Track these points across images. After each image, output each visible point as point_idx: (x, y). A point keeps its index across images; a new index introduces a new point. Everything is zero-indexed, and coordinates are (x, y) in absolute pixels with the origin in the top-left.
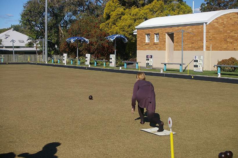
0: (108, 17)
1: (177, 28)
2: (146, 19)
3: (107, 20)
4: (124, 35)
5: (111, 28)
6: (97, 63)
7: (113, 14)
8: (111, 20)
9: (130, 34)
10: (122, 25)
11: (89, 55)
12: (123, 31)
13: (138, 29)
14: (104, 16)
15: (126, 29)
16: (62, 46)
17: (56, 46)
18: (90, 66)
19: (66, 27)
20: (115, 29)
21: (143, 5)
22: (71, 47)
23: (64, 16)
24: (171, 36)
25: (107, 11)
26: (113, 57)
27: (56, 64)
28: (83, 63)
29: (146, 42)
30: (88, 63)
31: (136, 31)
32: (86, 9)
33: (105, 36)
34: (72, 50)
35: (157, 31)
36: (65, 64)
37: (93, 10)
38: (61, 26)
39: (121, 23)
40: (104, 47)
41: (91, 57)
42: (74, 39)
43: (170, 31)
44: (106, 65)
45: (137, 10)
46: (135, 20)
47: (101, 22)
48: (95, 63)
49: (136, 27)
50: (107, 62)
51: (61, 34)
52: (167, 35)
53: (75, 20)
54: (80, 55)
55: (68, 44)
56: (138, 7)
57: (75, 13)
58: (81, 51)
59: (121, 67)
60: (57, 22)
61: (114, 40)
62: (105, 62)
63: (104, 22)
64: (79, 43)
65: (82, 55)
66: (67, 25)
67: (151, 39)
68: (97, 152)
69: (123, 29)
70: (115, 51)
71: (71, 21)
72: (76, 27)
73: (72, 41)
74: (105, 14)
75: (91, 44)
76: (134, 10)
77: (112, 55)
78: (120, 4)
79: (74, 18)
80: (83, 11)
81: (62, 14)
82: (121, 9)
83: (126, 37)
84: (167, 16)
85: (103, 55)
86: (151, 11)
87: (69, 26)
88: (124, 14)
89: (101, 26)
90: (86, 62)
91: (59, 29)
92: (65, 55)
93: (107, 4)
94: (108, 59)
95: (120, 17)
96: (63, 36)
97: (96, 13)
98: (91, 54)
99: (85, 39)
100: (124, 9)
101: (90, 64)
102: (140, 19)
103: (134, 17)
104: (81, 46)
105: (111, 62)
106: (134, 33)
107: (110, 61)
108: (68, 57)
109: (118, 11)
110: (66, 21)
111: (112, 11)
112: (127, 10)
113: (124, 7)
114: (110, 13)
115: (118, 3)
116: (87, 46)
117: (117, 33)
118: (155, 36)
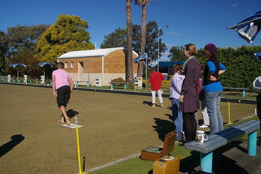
0: (40, 50)
1: (85, 58)
2: (65, 52)
3: (39, 53)
4: (51, 62)
5: (42, 58)
6: (32, 82)
7: (43, 49)
8: (42, 52)
9: (54, 62)
10: (49, 56)
11: (27, 76)
12: (50, 60)
13: (59, 59)
14: (37, 50)
15: (52, 58)
16: (7, 69)
17: (3, 69)
18: (27, 83)
19: (10, 56)
20: (45, 58)
21: (63, 43)
22: (13, 70)
23: (8, 49)
24: (82, 64)
25: (38, 47)
26: (43, 77)
27: (2, 82)
28: (22, 81)
29: (65, 67)
30: (25, 81)
31: (59, 60)
32: (24, 45)
33: (37, 63)
34: (14, 73)
35: (73, 60)
36: (9, 82)
37: (29, 45)
38: (6, 56)
39: (48, 55)
40: (36, 71)
41: (28, 77)
42: (16, 65)
43: (81, 60)
44: (38, 82)
45: (59, 46)
46: (58, 53)
47: (34, 54)
48: (31, 81)
49: (58, 58)
50: (39, 80)
51: (6, 61)
52: (79, 63)
53: (17, 52)
54: (20, 76)
55: (11, 68)
56: (59, 44)
57: (16, 47)
58: (21, 73)
59: (48, 84)
60: (3, 53)
61: (43, 66)
62: (37, 80)
63: (37, 54)
64: (19, 68)
65: (21, 76)
66: (11, 55)
67: (69, 65)
68: (29, 142)
69: (49, 59)
70: (44, 73)
71: (14, 53)
72: (17, 56)
73: (14, 66)
74: (37, 48)
75: (28, 68)
76: (57, 46)
77: (42, 76)
78: (48, 42)
79: (16, 50)
80: (22, 46)
81: (7, 48)
82: (48, 46)
83: (52, 64)
84: (79, 50)
85: (35, 76)
86: (68, 47)
87: (12, 56)
88: (50, 49)
89: (35, 56)
90: (24, 81)
91: (4, 58)
92: (9, 76)
93: (39, 42)
94: (40, 78)
95: (48, 51)
96: (8, 63)
97: (31, 48)
98: (28, 75)
99: (23, 65)
100: (51, 46)
101: (27, 82)
102: (61, 52)
103: (57, 51)
104: (20, 70)
105: (42, 81)
106: (57, 62)
107: (41, 79)
108: (11, 77)
109: (46, 47)
110: (10, 53)
111: (42, 46)
112: (53, 46)
113: (51, 44)
114: (41, 48)
115: (46, 42)
116: (25, 70)
117: (46, 62)
118: (71, 63)
